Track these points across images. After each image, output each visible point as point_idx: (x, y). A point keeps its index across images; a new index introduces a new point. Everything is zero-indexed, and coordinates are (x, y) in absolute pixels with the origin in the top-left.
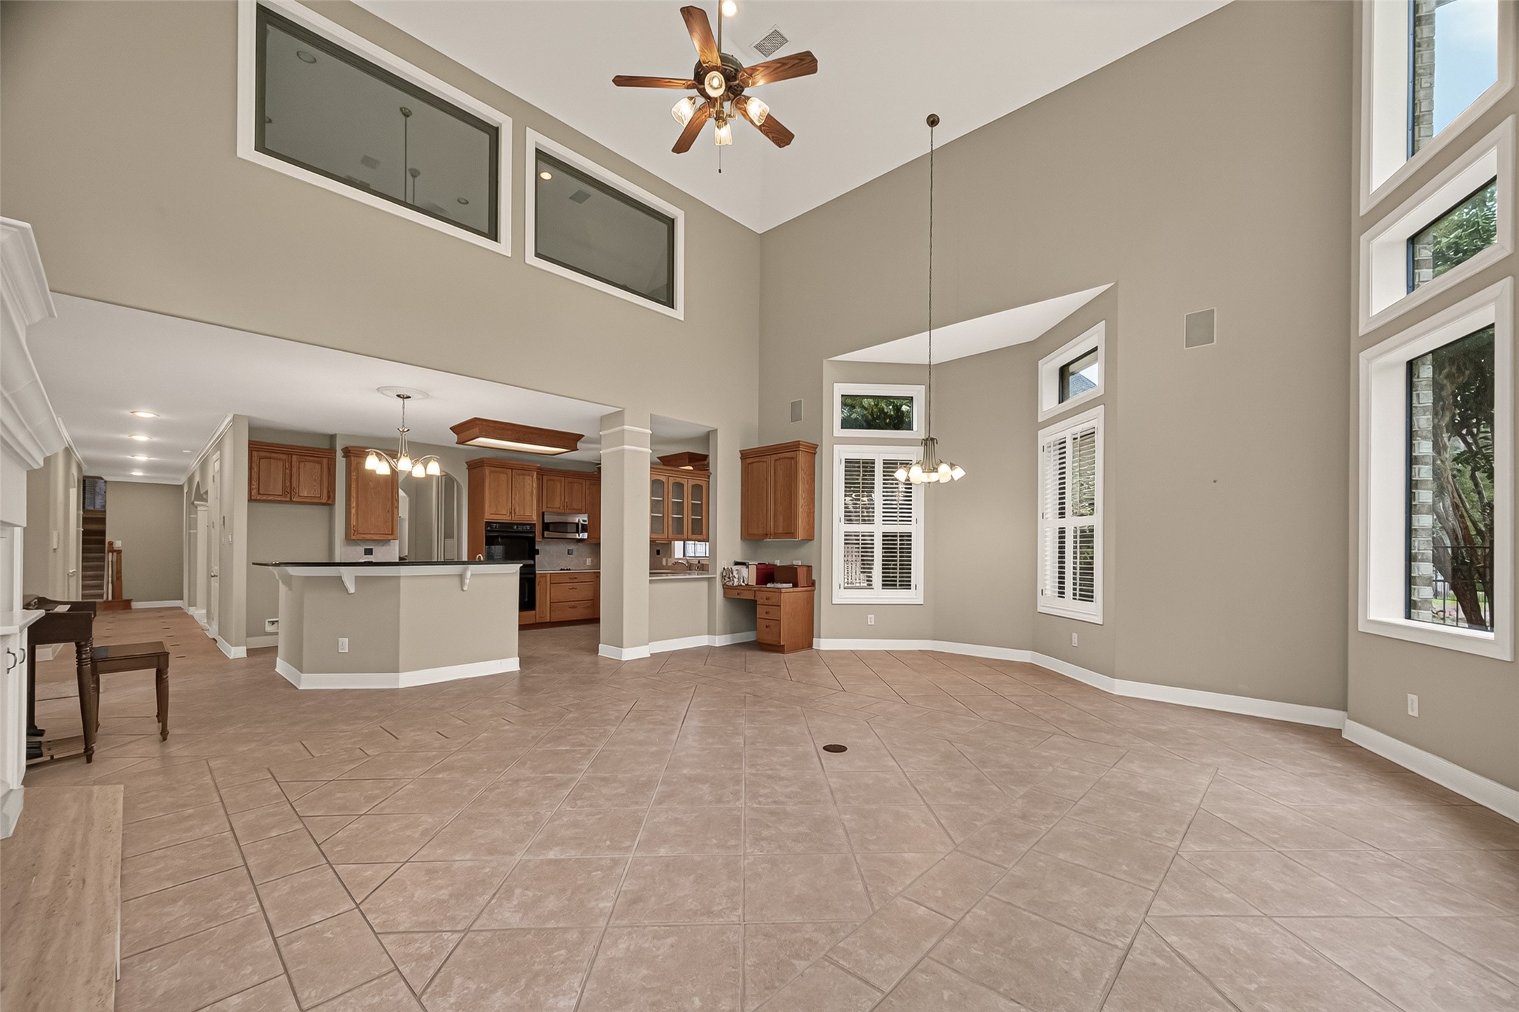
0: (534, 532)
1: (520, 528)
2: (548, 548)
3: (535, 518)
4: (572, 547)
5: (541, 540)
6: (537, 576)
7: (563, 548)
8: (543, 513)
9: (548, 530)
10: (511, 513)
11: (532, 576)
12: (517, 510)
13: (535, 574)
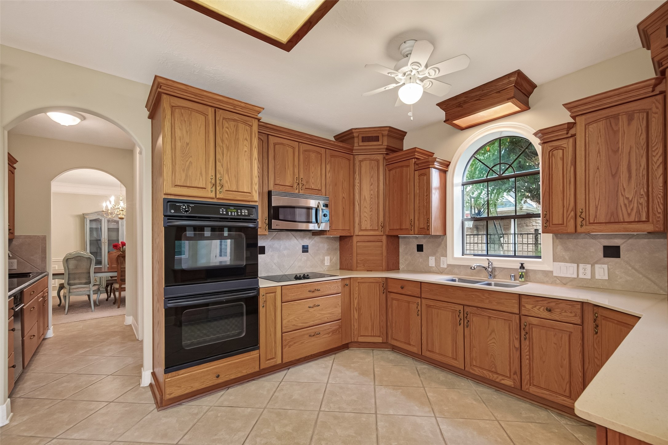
0: (254, 221)
1: (233, 213)
2: (277, 244)
3: (256, 197)
4: (306, 242)
5: (267, 233)
6: (262, 292)
7: (296, 243)
8: (270, 193)
9: (277, 218)
10: (215, 185)
11: (252, 294)
12: (224, 182)
13: (257, 289)
